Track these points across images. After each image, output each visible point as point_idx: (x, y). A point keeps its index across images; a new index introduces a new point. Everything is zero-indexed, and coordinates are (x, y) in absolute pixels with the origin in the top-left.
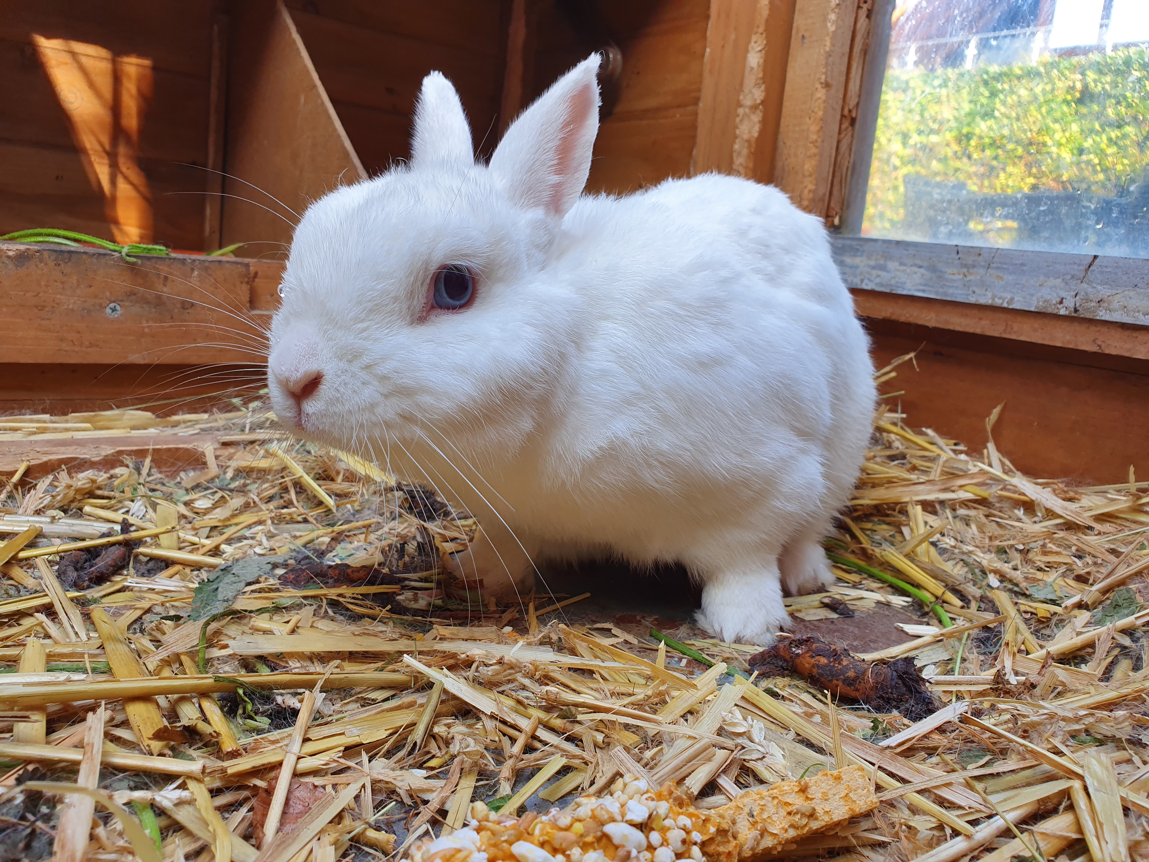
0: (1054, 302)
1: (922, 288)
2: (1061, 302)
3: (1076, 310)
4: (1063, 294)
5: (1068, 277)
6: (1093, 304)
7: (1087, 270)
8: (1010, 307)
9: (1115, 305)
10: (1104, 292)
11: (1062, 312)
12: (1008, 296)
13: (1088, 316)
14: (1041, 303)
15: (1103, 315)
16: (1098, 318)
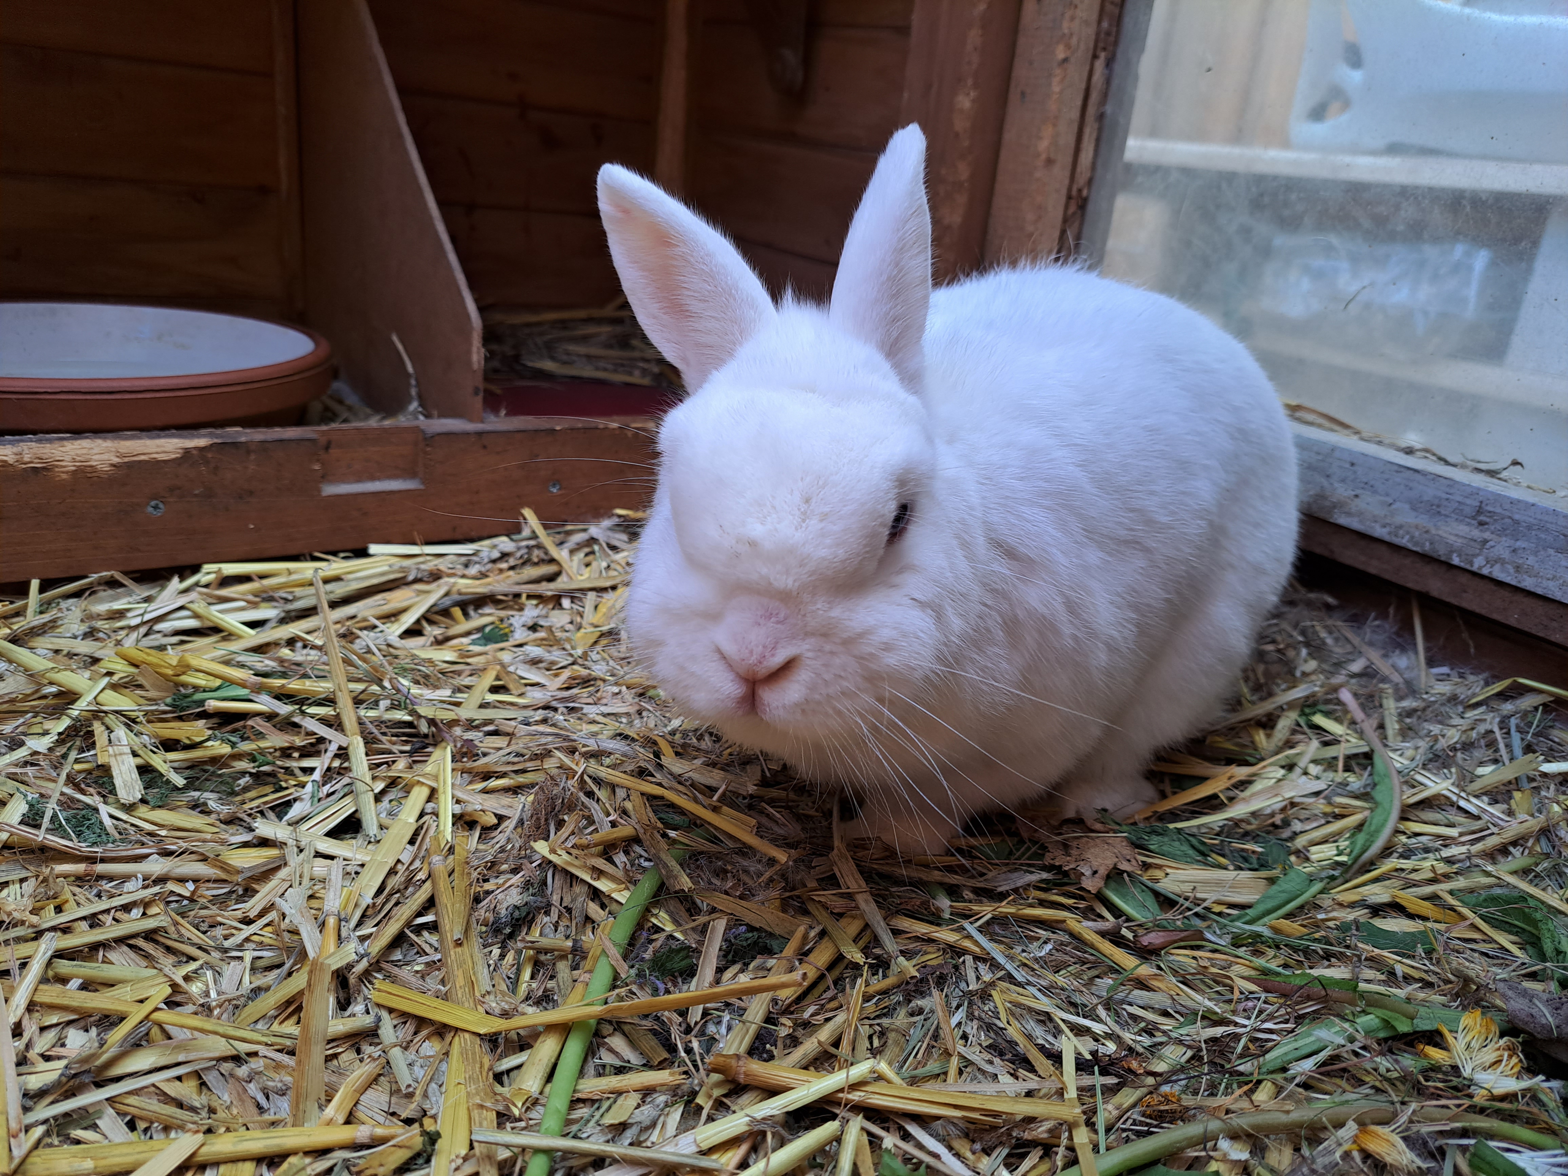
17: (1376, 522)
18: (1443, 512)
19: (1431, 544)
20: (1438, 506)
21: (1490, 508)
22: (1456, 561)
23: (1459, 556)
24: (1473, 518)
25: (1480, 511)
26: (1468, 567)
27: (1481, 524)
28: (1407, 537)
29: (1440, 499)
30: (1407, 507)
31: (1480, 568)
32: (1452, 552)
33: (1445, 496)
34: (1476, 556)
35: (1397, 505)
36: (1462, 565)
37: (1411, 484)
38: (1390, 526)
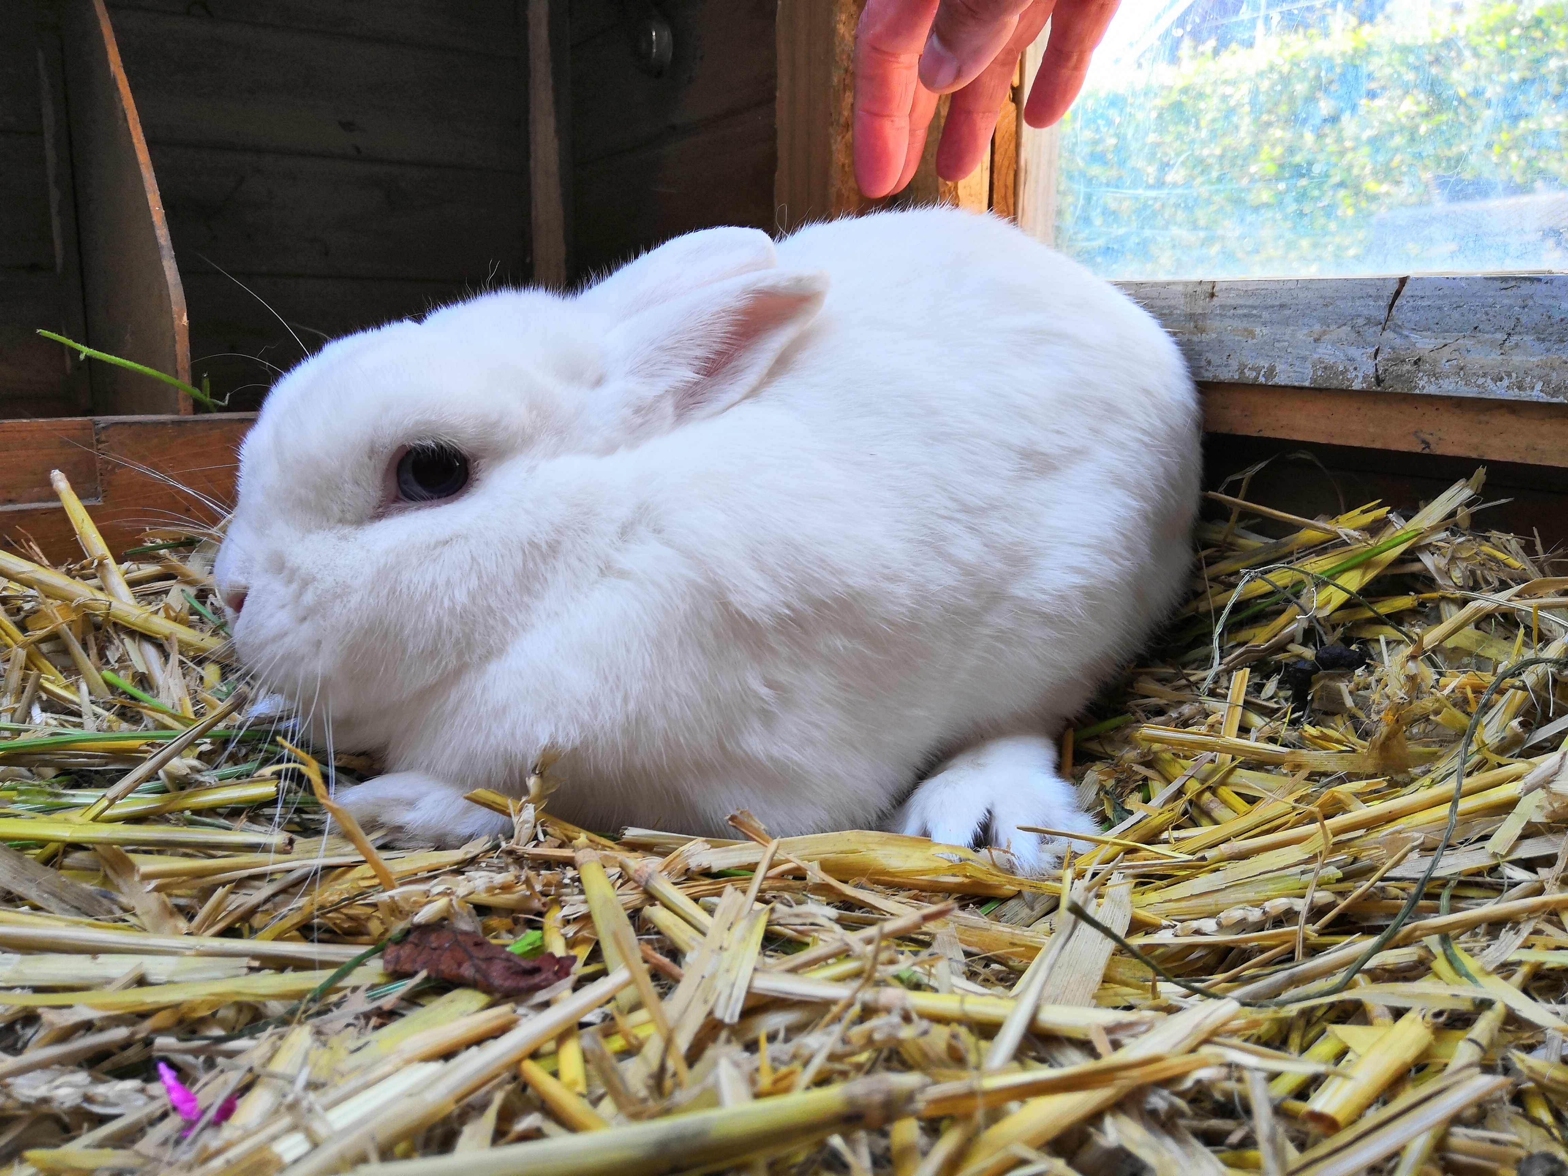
0: (1341, 368)
2: (1353, 368)
3: (1379, 381)
4: (1355, 353)
5: (1361, 321)
6: (1407, 367)
7: (1391, 307)
8: (1272, 383)
9: (1445, 366)
10: (1424, 342)
11: (1357, 385)
12: (1265, 364)
13: (1399, 388)
14: (1319, 373)
15: (1427, 386)
16: (1417, 391)
17: (1485, 375)
28: (1539, 386)
30: (1529, 338)
35: (1514, 339)
37: (1531, 303)
38: (1509, 375)
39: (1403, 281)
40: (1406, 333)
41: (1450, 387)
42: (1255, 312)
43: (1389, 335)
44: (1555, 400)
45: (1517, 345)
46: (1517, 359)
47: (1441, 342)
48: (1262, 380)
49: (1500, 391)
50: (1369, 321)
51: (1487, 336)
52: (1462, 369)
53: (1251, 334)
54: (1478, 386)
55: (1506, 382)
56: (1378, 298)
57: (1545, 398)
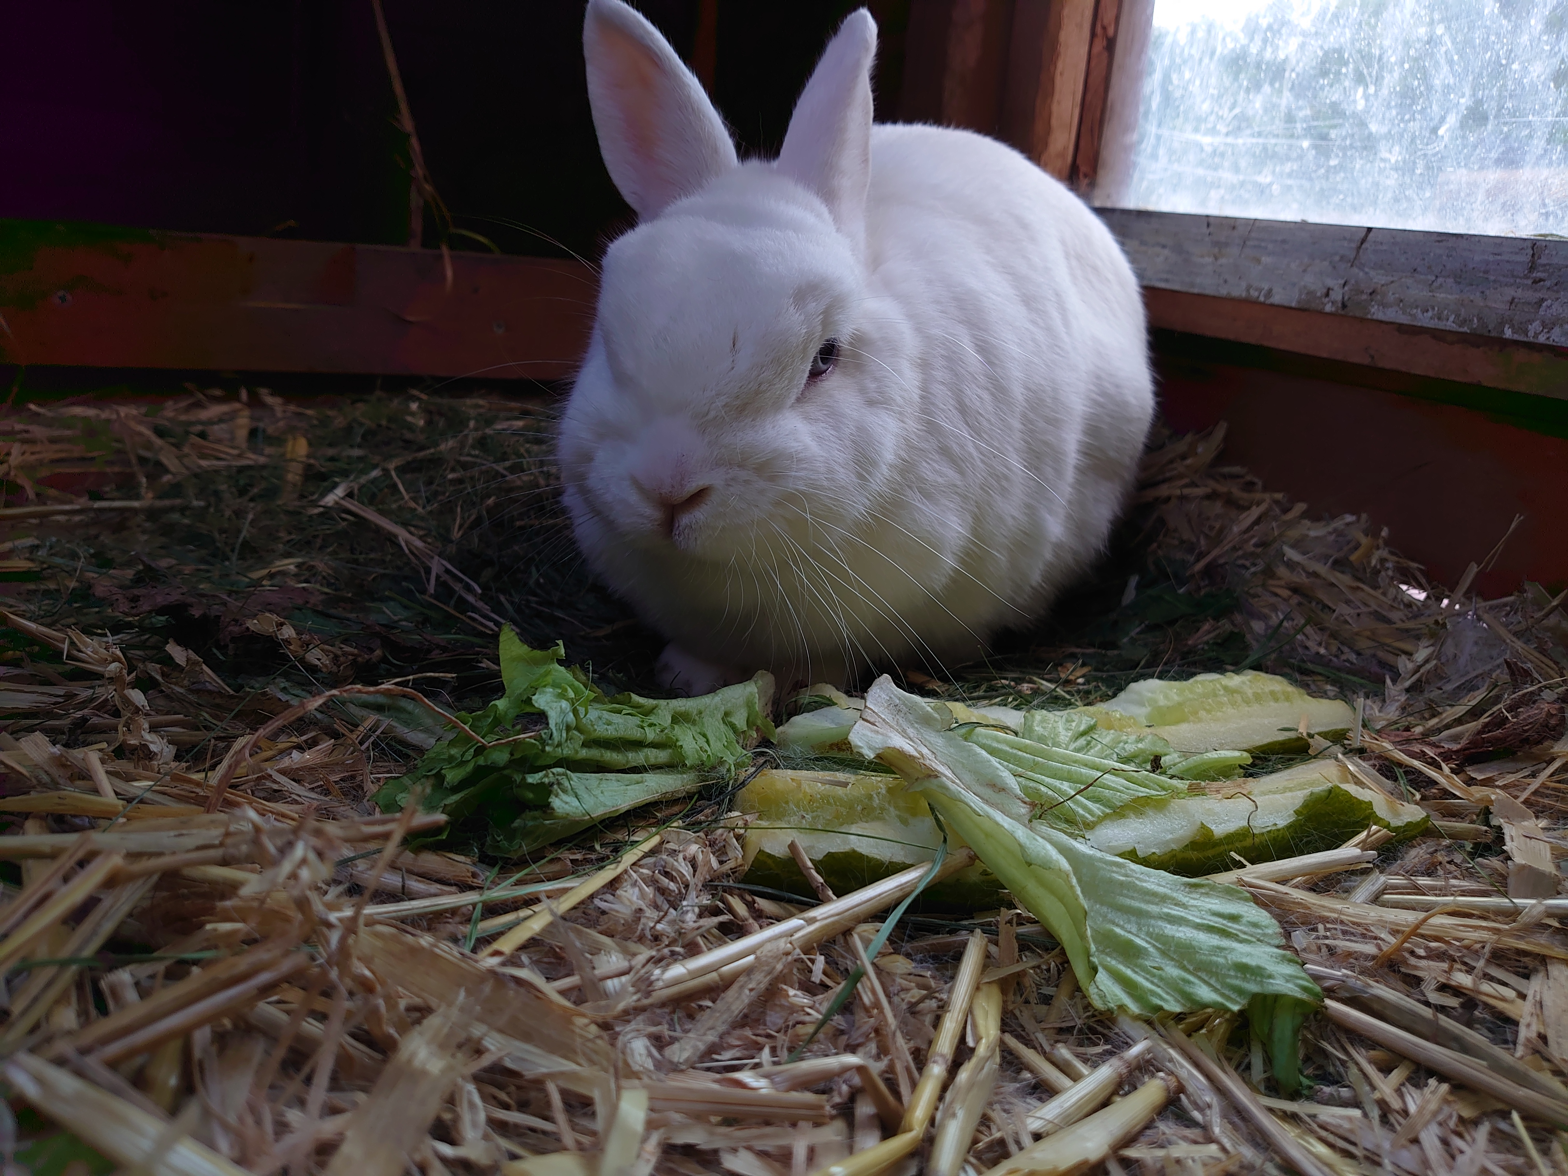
0: (1319, 294)
1: (1165, 276)
2: (1327, 295)
3: (1344, 306)
4: (1330, 283)
5: (1337, 258)
6: (1364, 297)
7: (1359, 247)
8: (1269, 302)
9: (1391, 298)
10: (1379, 278)
11: (1328, 308)
12: (1266, 286)
13: (1357, 313)
14: (1303, 297)
15: (1377, 313)
16: (1369, 317)
17: (1417, 307)
18: (1492, 278)
19: (1480, 319)
20: (1486, 272)
21: (1543, 261)
22: (1508, 333)
23: (1512, 326)
24: (1526, 277)
25: (1532, 268)
26: (1522, 338)
27: (1536, 281)
28: (1452, 318)
29: (1487, 263)
30: (1449, 281)
31: (1536, 335)
32: (1502, 324)
33: (1491, 258)
34: (1530, 322)
35: (1440, 280)
36: (1516, 337)
37: (1454, 254)
38: (1433, 309)
39: (1369, 229)
40: (1367, 270)
41: (1392, 315)
42: (1263, 244)
43: (1355, 270)
44: (1461, 330)
45: (1441, 285)
46: (1441, 296)
47: (1390, 279)
48: (1262, 299)
49: (1425, 320)
50: (1342, 258)
51: (1422, 277)
52: (1401, 301)
53: (1258, 261)
54: (1411, 315)
55: (1430, 314)
56: (1351, 241)
57: (1454, 327)
